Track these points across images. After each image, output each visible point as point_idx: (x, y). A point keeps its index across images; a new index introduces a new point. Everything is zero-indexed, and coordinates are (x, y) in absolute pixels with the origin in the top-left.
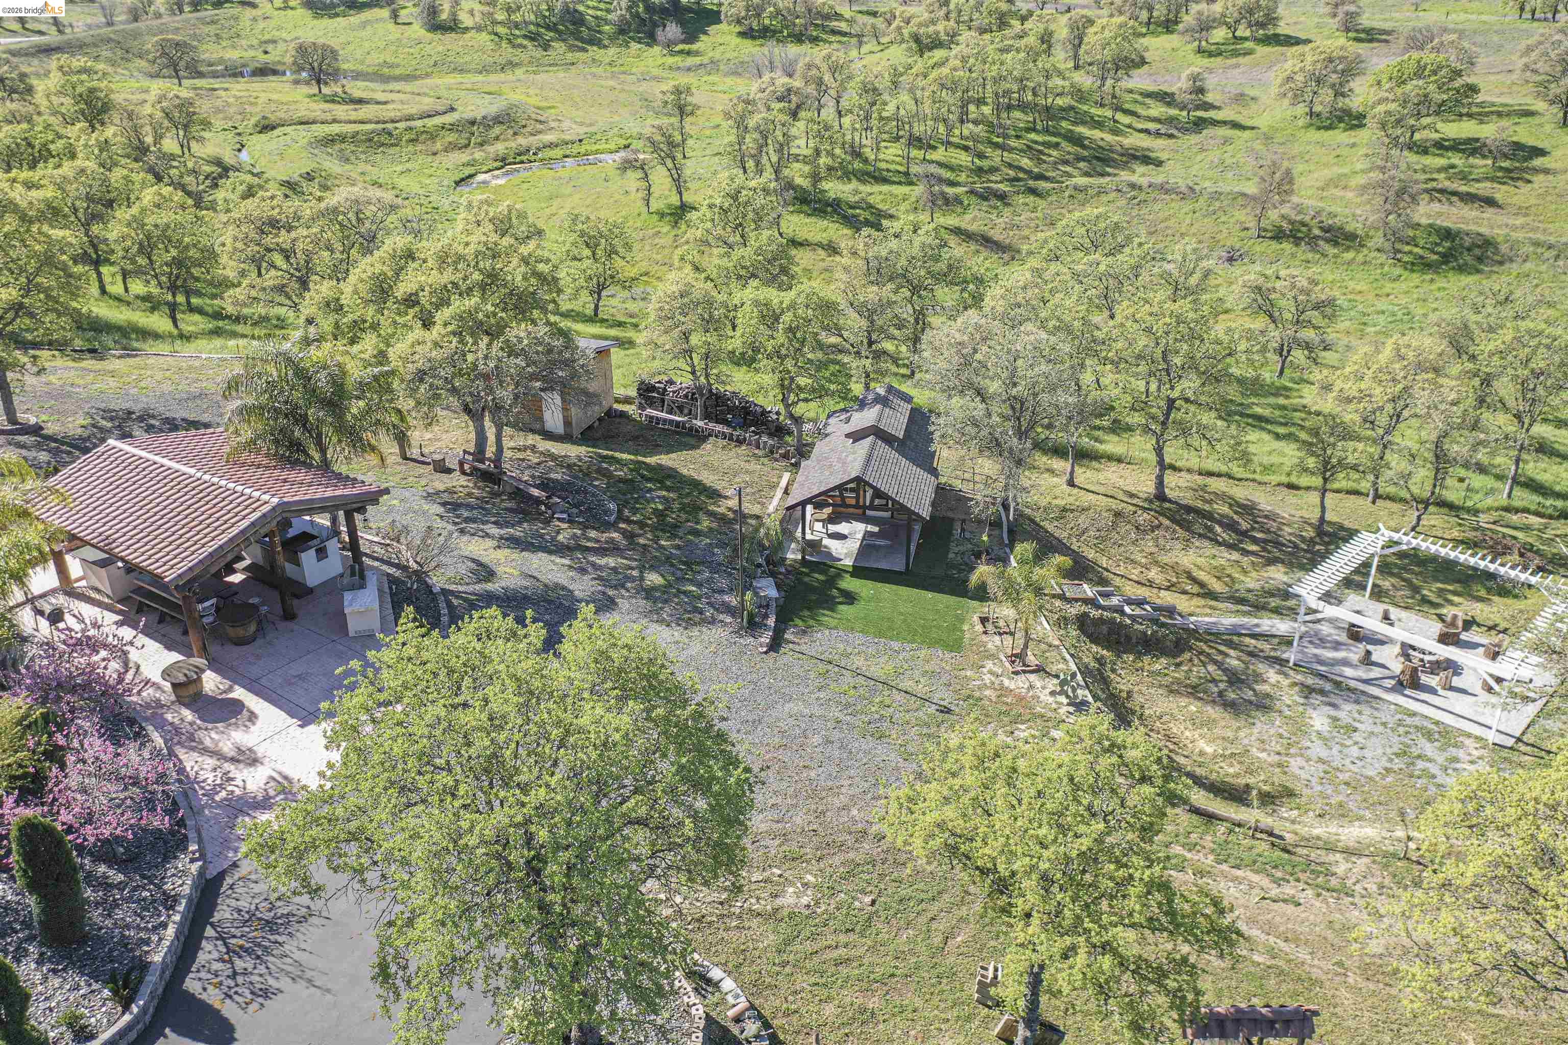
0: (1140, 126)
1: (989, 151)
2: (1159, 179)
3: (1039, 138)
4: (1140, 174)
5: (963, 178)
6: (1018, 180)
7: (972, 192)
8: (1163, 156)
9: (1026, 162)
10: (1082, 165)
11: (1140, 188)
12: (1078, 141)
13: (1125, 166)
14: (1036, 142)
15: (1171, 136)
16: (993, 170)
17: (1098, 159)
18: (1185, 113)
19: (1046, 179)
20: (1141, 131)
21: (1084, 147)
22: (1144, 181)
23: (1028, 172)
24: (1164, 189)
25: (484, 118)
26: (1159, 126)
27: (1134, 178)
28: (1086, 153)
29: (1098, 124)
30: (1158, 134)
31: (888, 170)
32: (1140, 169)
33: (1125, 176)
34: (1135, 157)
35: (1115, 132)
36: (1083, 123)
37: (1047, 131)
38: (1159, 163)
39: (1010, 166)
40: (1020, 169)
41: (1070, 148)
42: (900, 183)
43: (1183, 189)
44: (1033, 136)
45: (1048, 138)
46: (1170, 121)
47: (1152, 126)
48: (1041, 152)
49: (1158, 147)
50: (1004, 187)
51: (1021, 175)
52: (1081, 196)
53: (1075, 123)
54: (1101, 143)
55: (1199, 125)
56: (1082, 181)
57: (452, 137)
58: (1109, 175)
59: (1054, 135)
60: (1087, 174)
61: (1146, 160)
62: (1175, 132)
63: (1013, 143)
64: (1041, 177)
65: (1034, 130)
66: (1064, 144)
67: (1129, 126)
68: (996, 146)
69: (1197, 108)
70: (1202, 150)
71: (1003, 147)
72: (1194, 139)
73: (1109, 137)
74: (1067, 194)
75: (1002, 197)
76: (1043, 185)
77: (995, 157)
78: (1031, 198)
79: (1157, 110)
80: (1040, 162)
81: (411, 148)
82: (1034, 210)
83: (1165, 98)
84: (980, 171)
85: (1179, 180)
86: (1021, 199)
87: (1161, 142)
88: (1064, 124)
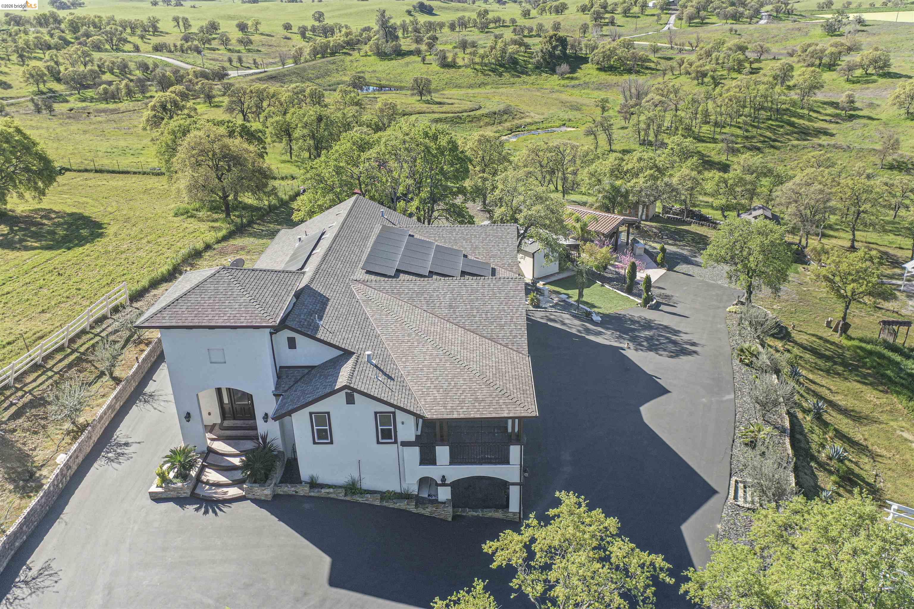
0: (822, 118)
1: (750, 129)
2: (832, 142)
3: (774, 123)
4: (824, 140)
5: (739, 140)
6: (765, 141)
7: (744, 147)
8: (834, 132)
9: (768, 134)
10: (795, 135)
11: (823, 146)
12: (792, 124)
13: (816, 136)
14: (772, 125)
15: (837, 123)
16: (753, 137)
17: (802, 132)
18: (844, 112)
19: (778, 141)
20: (822, 120)
21: (796, 127)
22: (825, 143)
23: (770, 138)
24: (835, 147)
25: (499, 111)
26: (831, 118)
27: (820, 142)
28: (796, 130)
29: (802, 117)
30: (831, 122)
31: (704, 137)
32: (824, 138)
33: (816, 141)
34: (821, 132)
35: (810, 120)
36: (795, 117)
37: (776, 120)
38: (832, 135)
39: (761, 135)
40: (765, 137)
41: (788, 128)
42: (710, 142)
43: (845, 147)
44: (770, 122)
45: (777, 123)
46: (837, 116)
47: (828, 118)
48: (775, 129)
49: (832, 128)
50: (759, 145)
51: (766, 140)
52: (795, 149)
53: (790, 117)
54: (803, 126)
55: (851, 118)
56: (795, 142)
57: (487, 120)
58: (808, 140)
59: (781, 122)
60: (798, 140)
61: (826, 133)
62: (839, 121)
63: (762, 126)
64: (775, 140)
65: (770, 119)
66: (786, 126)
67: (816, 118)
68: (754, 126)
69: (850, 110)
70: (853, 129)
71: (758, 127)
72: (849, 124)
73: (807, 123)
74: (788, 148)
75: (758, 149)
76: (777, 144)
77: (754, 132)
78: (772, 150)
79: (830, 110)
80: (775, 134)
81: (470, 124)
82: (773, 155)
83: (834, 105)
84: (747, 138)
85: (843, 143)
86: (767, 150)
87: (832, 126)
88: (785, 117)
